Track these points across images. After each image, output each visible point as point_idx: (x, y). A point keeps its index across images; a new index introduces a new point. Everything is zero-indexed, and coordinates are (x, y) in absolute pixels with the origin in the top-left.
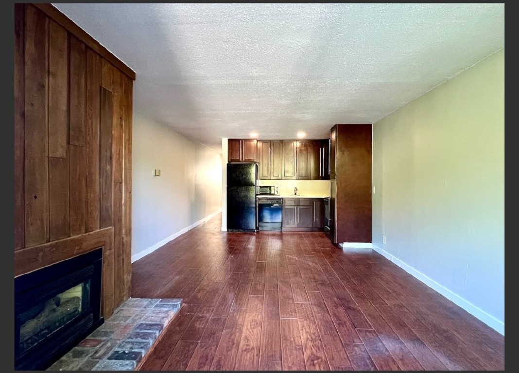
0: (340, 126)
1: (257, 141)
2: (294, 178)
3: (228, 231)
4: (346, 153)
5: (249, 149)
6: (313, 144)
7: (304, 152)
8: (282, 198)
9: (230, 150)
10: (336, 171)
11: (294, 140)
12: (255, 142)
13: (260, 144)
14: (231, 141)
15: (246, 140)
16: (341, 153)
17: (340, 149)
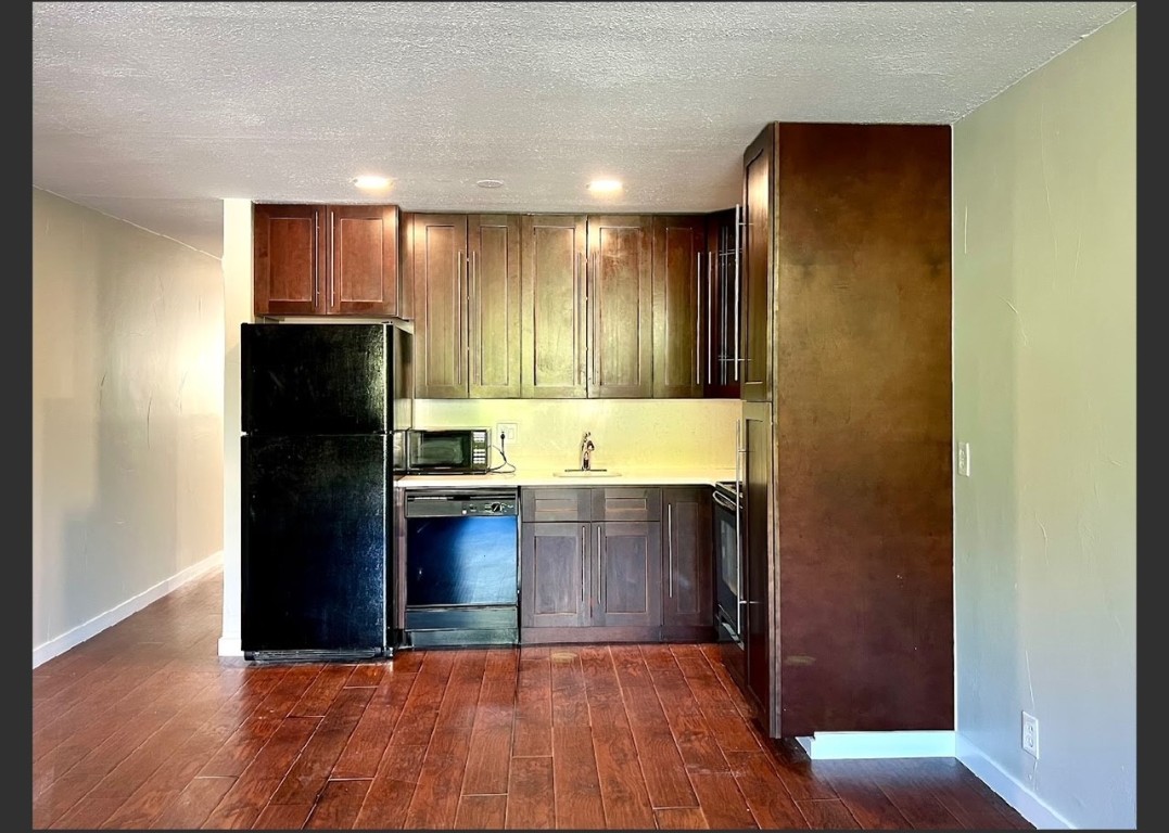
0: (788, 129)
1: (404, 218)
2: (580, 391)
3: (247, 658)
4: (824, 273)
5: (360, 253)
6: (661, 233)
7: (624, 273)
8: (519, 487)
9: (268, 260)
10: (773, 362)
11: (578, 217)
12: (391, 221)
13: (418, 234)
14: (265, 215)
15: (343, 211)
16: (798, 270)
17: (793, 248)
